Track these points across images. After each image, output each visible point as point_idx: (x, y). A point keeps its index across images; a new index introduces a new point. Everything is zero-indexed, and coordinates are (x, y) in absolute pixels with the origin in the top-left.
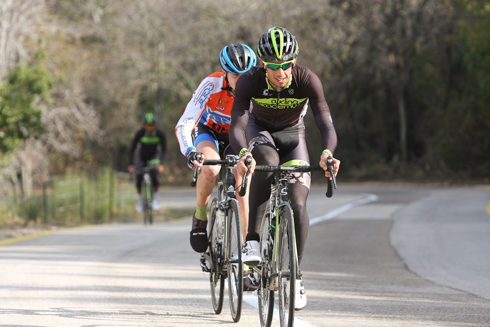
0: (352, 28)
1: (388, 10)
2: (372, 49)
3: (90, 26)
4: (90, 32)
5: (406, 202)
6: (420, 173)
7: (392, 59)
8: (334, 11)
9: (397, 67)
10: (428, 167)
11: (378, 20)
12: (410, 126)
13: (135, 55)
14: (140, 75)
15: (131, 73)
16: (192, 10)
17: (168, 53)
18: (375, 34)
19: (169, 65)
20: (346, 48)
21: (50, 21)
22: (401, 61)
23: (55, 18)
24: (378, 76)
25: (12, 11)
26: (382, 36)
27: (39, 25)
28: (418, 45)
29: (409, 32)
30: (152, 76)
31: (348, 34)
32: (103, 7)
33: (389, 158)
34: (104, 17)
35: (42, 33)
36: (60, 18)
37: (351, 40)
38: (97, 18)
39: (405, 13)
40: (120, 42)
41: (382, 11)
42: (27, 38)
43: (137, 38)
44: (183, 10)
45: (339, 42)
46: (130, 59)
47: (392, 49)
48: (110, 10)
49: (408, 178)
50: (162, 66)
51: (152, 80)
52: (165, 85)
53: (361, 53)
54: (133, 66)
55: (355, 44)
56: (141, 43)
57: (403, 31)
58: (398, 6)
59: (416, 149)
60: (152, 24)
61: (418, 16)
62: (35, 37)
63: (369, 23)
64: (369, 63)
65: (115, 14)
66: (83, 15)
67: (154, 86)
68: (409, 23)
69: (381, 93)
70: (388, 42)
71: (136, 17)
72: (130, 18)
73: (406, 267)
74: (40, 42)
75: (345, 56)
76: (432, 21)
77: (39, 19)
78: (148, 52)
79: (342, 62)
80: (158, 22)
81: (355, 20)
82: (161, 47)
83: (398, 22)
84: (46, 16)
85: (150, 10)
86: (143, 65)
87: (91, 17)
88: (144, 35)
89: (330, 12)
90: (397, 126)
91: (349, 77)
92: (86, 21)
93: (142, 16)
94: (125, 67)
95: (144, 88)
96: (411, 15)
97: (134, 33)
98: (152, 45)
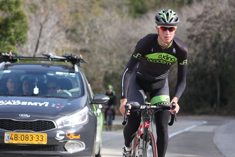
0: (198, 48)
1: (213, 41)
2: (206, 58)
3: (84, 45)
4: (84, 47)
5: (220, 125)
6: (225, 112)
7: (214, 62)
8: (190, 41)
9: (216, 66)
10: (229, 109)
11: (209, 45)
12: (222, 92)
13: (103, 58)
14: (105, 67)
15: (101, 66)
16: (128, 39)
17: (117, 57)
18: (207, 51)
19: (117, 62)
20: (195, 57)
21: (67, 42)
22: (218, 63)
23: (69, 41)
24: (208, 70)
25: (51, 38)
26: (210, 52)
27: (62, 44)
28: (226, 56)
29: (222, 51)
30: (110, 67)
31: (196, 51)
32: (89, 37)
33: (212, 105)
34: (90, 41)
35: (63, 47)
36: (71, 41)
37: (197, 53)
38: (87, 42)
39: (220, 42)
40: (96, 52)
41: (211, 41)
42: (57, 50)
43: (104, 51)
44: (124, 39)
45: (192, 54)
46: (101, 59)
47: (214, 58)
48: (92, 38)
49: (220, 114)
50: (114, 62)
51: (110, 69)
52: (116, 71)
53: (201, 60)
54: (102, 62)
55: (198, 55)
56: (106, 53)
57: (220, 50)
58: (218, 39)
59: (224, 101)
60: (111, 45)
61: (226, 44)
62: (60, 49)
63: (205, 46)
64: (204, 63)
65: (95, 40)
66: (81, 40)
67: (111, 72)
68: (222, 47)
69: (209, 77)
70: (213, 55)
71: (104, 42)
72: (101, 41)
73: (221, 153)
74: (63, 51)
75: (194, 60)
76: (232, 46)
77: (62, 41)
78: (108, 57)
79: (193, 63)
80: (113, 44)
81: (199, 45)
82: (115, 55)
83: (218, 46)
84: (65, 40)
85: (110, 39)
86: (106, 62)
87: (84, 41)
88: (107, 50)
89: (188, 41)
90: (216, 91)
91: (195, 69)
92: (82, 43)
93: (106, 41)
94: (98, 63)
95: (107, 72)
96: (223, 43)
97: (103, 48)
98: (111, 54)
